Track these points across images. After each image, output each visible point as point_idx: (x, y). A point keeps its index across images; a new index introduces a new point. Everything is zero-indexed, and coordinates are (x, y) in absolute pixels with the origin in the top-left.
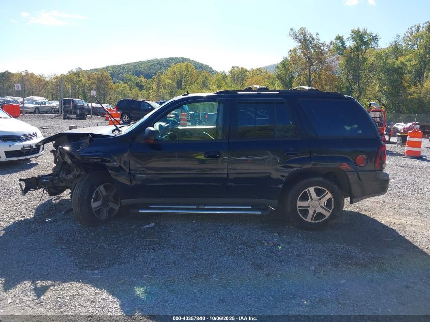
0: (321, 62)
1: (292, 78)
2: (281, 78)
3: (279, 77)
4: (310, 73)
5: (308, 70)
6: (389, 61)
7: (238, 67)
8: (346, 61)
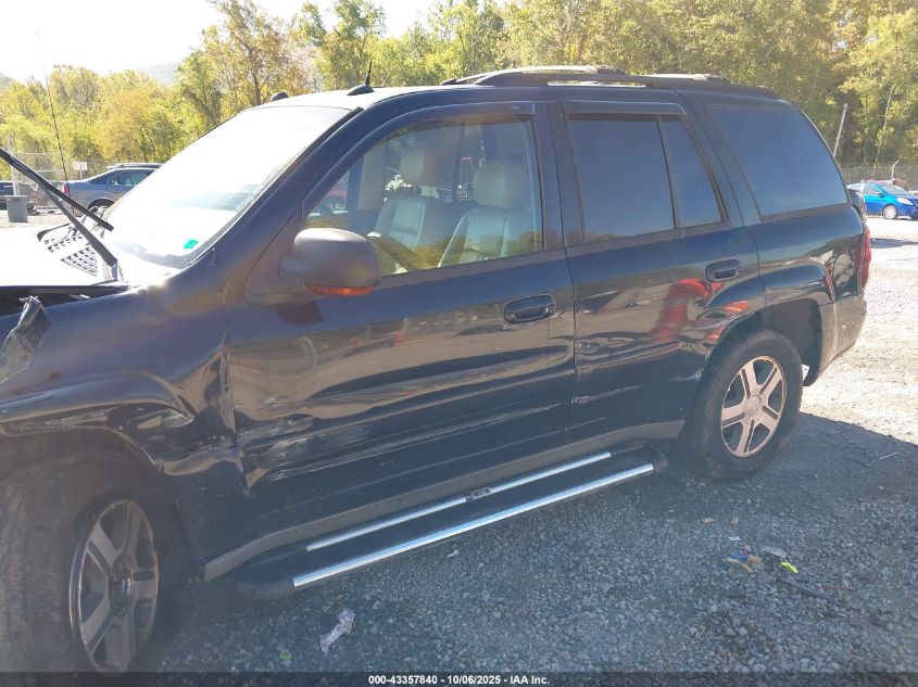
0: (279, 60)
1: (218, 94)
2: (194, 95)
3: (187, 92)
4: (256, 83)
5: (251, 79)
6: (409, 61)
7: (70, 68)
8: (332, 60)
